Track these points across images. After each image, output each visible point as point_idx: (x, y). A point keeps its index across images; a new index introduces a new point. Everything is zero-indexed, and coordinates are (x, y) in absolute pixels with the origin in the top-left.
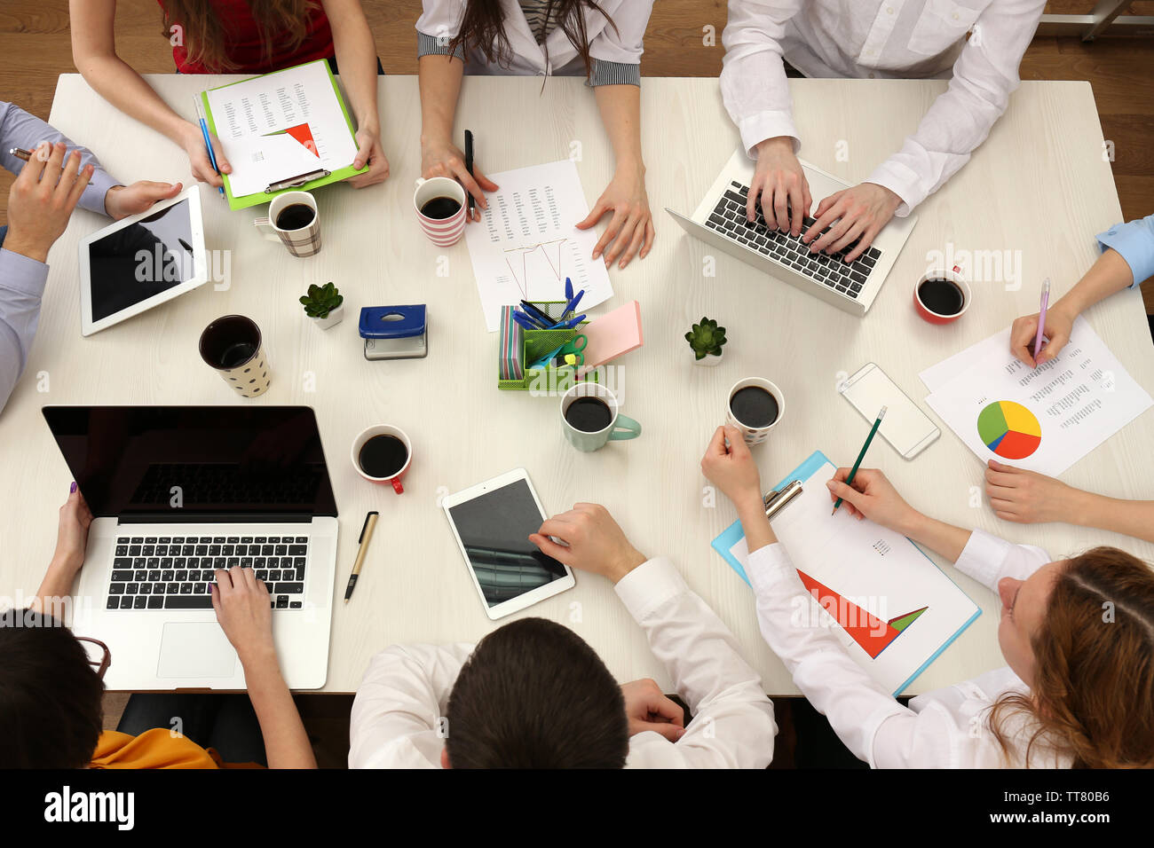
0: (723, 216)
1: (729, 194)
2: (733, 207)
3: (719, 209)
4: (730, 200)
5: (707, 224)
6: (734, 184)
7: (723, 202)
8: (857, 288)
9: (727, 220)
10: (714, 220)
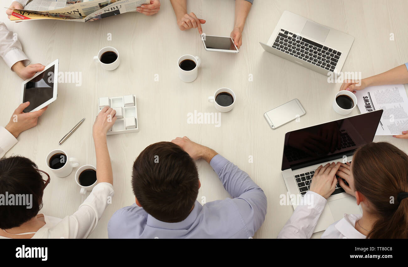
0: (279, 43)
1: (280, 34)
2: (282, 39)
3: (277, 40)
4: (281, 37)
5: (273, 46)
6: (282, 30)
7: (278, 38)
8: (333, 68)
9: (280, 44)
10: (275, 45)
